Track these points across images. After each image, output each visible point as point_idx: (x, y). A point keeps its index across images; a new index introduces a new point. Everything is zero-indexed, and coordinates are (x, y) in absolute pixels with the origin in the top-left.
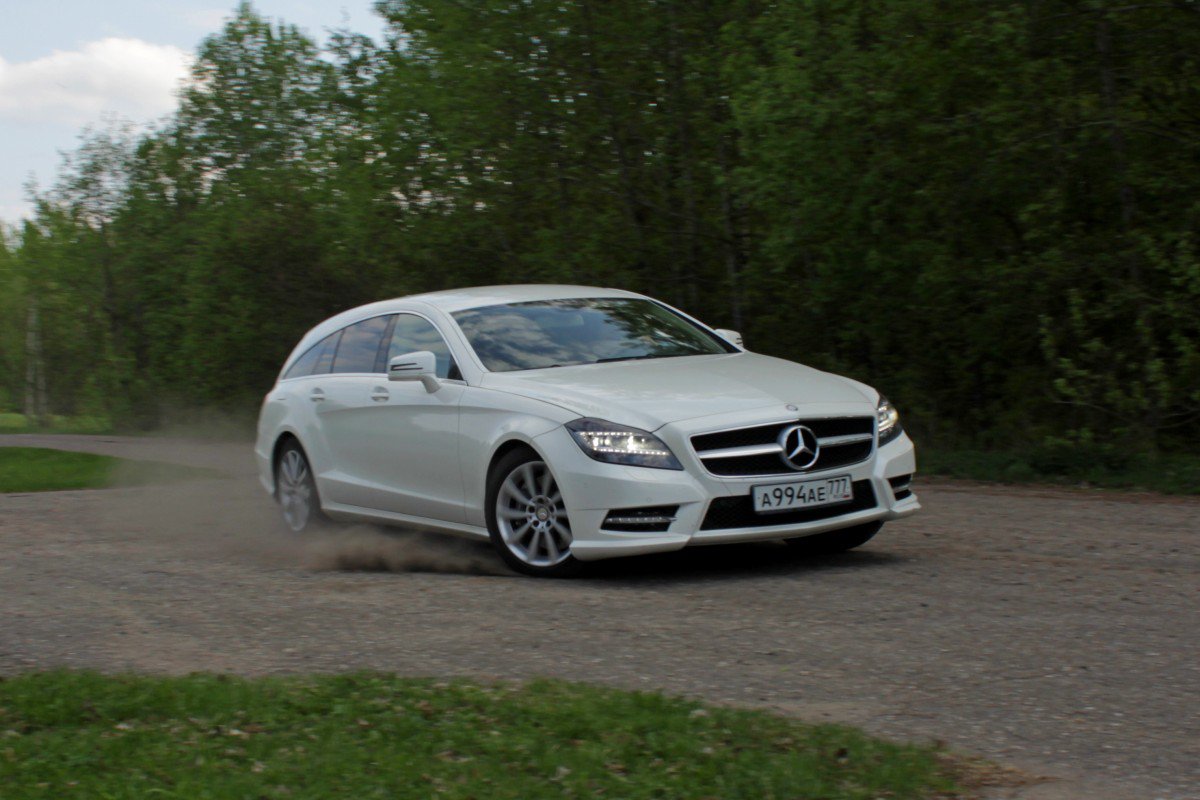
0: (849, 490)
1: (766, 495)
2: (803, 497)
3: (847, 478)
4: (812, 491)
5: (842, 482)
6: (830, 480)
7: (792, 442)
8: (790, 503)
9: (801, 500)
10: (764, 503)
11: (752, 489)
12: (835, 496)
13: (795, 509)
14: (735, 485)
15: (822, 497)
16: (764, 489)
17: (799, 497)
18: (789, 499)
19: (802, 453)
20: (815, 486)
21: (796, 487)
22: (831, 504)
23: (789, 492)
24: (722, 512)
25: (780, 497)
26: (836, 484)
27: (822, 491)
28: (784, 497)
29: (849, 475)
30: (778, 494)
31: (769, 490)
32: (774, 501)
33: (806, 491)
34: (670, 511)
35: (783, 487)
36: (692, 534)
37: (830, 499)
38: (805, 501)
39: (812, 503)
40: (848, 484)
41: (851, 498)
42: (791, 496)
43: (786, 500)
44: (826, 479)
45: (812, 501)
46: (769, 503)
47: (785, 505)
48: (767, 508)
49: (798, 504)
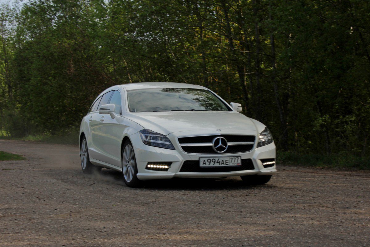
0: (239, 162)
1: (204, 161)
2: (219, 163)
3: (239, 157)
4: (223, 161)
5: (237, 159)
6: (231, 157)
7: (217, 142)
8: (214, 164)
9: (218, 164)
10: (204, 164)
11: (199, 158)
12: (233, 164)
13: (215, 167)
14: (194, 157)
15: (227, 163)
16: (203, 159)
17: (217, 163)
18: (213, 163)
19: (220, 147)
20: (224, 159)
21: (216, 159)
22: (231, 166)
23: (214, 161)
24: (188, 166)
25: (210, 162)
26: (234, 159)
27: (227, 161)
28: (212, 162)
29: (240, 156)
30: (209, 161)
31: (206, 159)
32: (208, 163)
33: (220, 161)
34: (169, 164)
35: (211, 159)
36: (176, 173)
37: (231, 164)
38: (220, 164)
39: (223, 165)
40: (239, 160)
41: (240, 165)
42: (214, 162)
43: (212, 163)
44: (229, 157)
45: (223, 164)
46: (205, 164)
47: (212, 165)
48: (204, 165)
49: (217, 165)
